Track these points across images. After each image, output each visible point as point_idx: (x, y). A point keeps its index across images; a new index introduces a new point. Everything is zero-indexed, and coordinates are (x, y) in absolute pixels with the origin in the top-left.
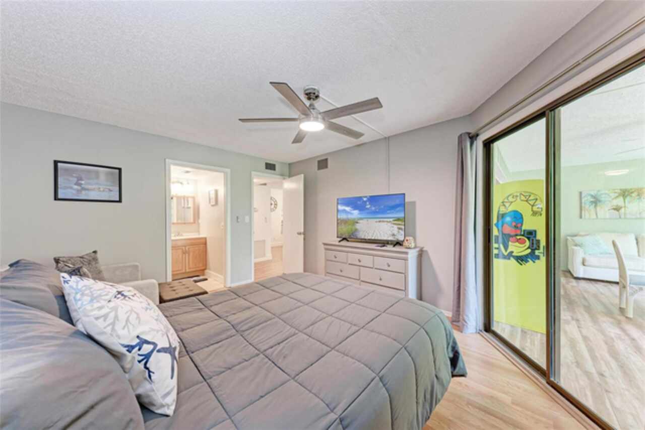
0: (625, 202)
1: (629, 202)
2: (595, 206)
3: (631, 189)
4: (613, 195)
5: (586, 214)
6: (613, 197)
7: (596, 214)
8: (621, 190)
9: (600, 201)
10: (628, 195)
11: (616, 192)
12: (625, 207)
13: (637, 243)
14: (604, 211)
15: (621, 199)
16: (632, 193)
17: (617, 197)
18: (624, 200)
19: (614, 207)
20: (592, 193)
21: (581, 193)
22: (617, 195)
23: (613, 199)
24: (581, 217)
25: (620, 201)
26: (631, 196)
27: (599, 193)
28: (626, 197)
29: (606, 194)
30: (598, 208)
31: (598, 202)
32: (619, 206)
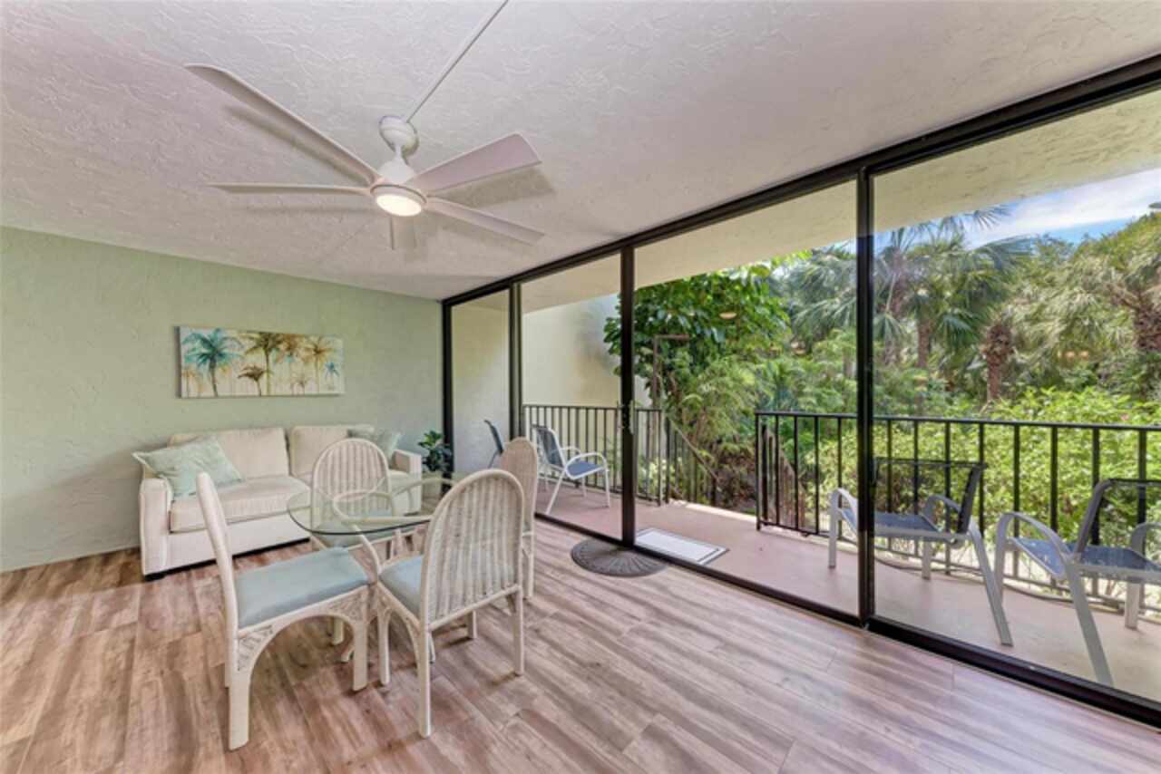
0: (267, 360)
1: (276, 361)
2: (212, 367)
3: (278, 335)
4: (248, 344)
5: (190, 386)
6: (247, 348)
7: (215, 387)
8: (261, 333)
9: (221, 355)
10: (274, 346)
11: (252, 338)
12: (268, 371)
13: (288, 446)
14: (231, 380)
15: (262, 352)
16: (279, 342)
17: (255, 348)
18: (267, 355)
19: (249, 371)
20: (206, 334)
21: (177, 331)
22: (253, 343)
23: (247, 353)
24: (179, 395)
25: (258, 359)
26: (278, 349)
27: (220, 336)
28: (270, 350)
29: (234, 339)
30: (218, 371)
31: (217, 358)
32: (258, 370)
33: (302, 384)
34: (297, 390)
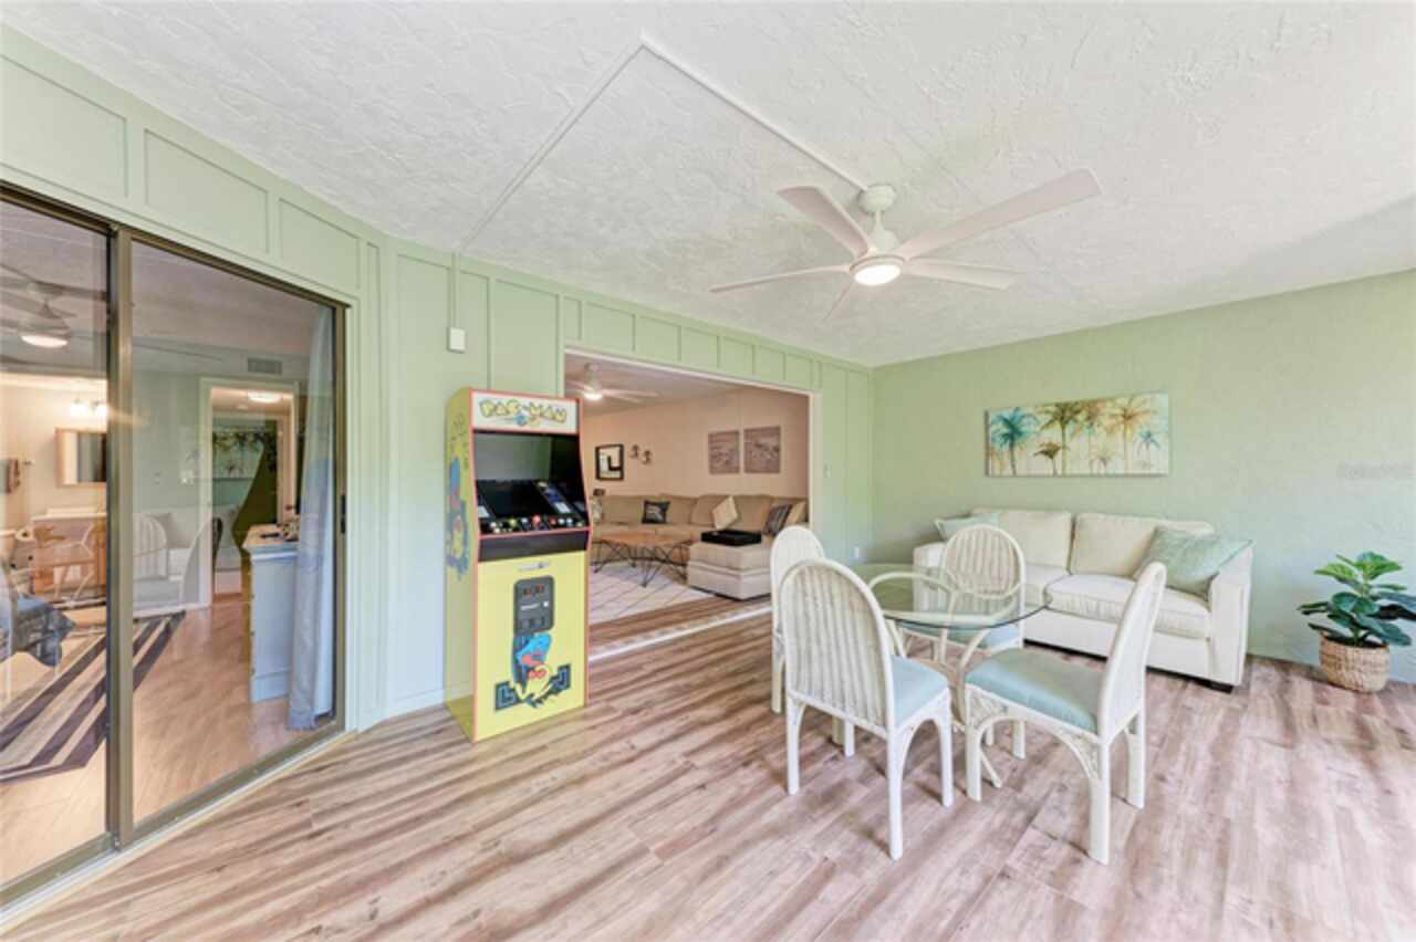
0: (1063, 435)
1: (1073, 435)
2: (1012, 446)
3: (1076, 403)
4: (1044, 419)
5: (995, 465)
6: (1043, 423)
7: (1013, 466)
8: (1057, 405)
9: (1020, 434)
10: (1071, 418)
11: (1047, 412)
12: (1064, 447)
13: (1073, 536)
14: (1028, 459)
15: (1057, 425)
16: (1078, 412)
17: (1051, 422)
18: (1063, 428)
19: (1045, 448)
20: (1007, 414)
21: (986, 415)
22: (1049, 417)
23: (1043, 428)
24: (987, 473)
25: (1053, 435)
26: (1076, 421)
27: (1020, 413)
28: (1067, 422)
29: (1030, 415)
30: (1017, 449)
31: (1016, 436)
32: (1055, 446)
33: (1104, 461)
34: (1098, 468)
